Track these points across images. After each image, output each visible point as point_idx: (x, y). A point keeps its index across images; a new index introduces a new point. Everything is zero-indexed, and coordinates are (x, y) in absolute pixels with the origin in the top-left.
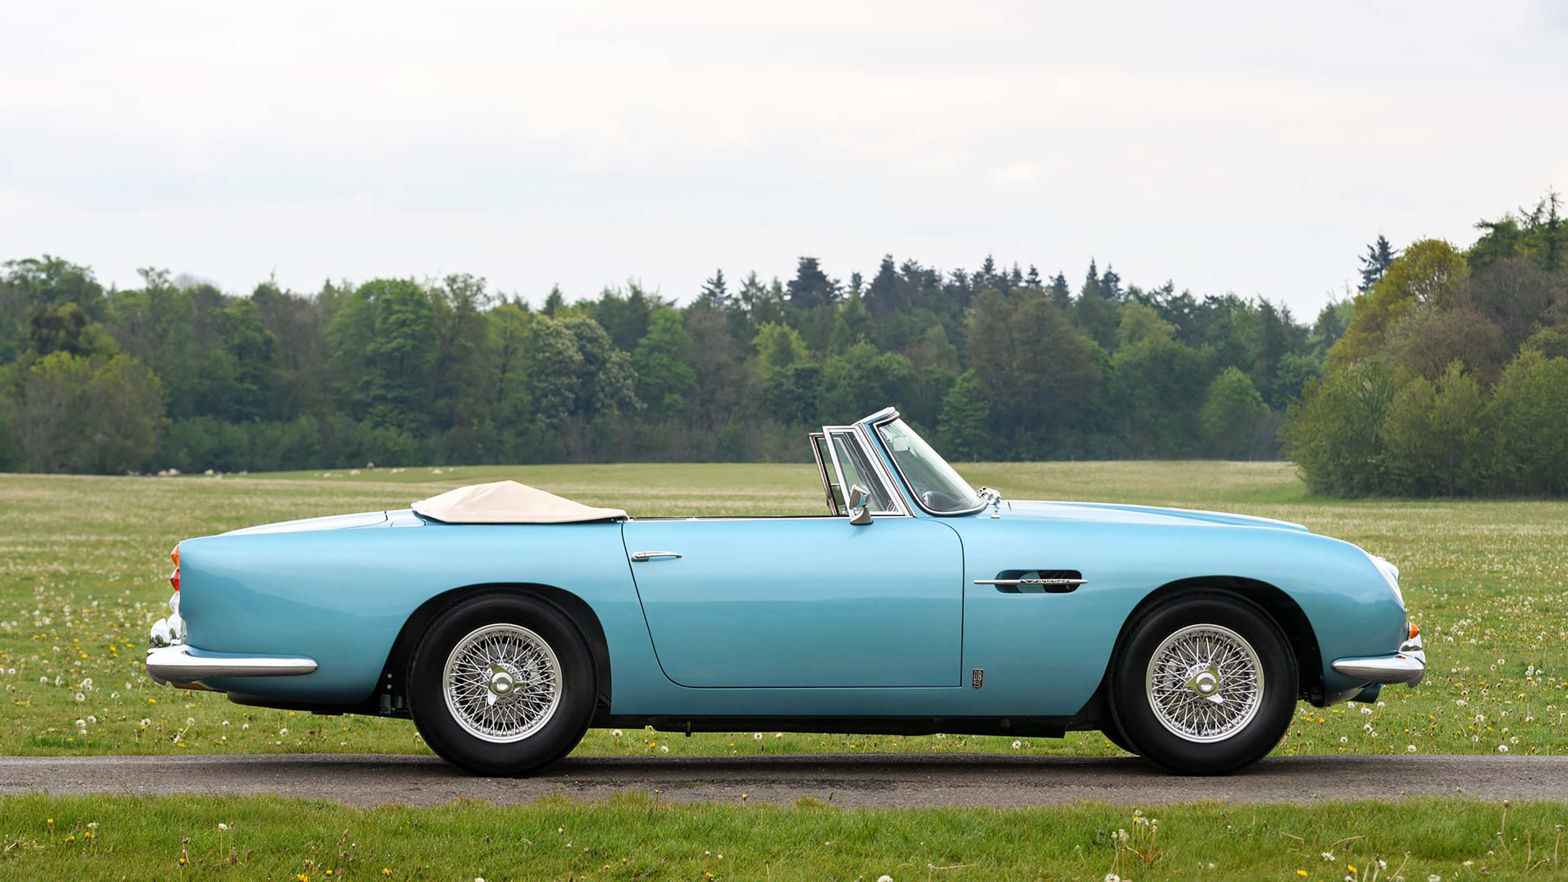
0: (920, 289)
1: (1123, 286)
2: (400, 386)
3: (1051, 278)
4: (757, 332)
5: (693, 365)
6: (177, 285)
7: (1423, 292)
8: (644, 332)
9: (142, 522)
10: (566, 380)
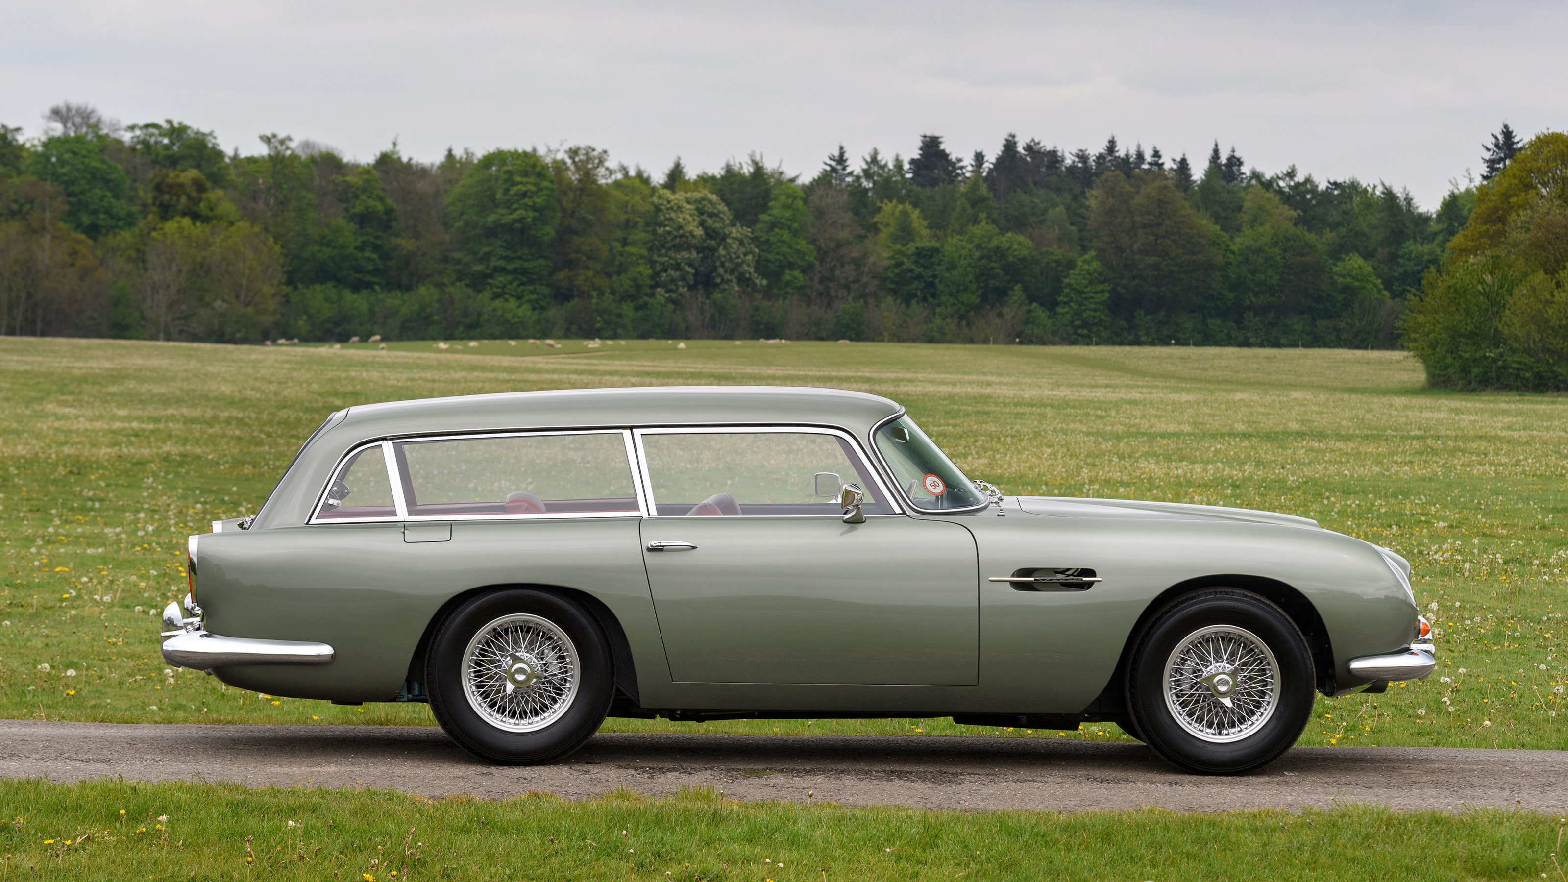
0: (1043, 169)
1: (1246, 170)
2: (520, 258)
3: (1174, 160)
4: (879, 209)
5: (813, 242)
6: (299, 152)
7: (1545, 185)
8: (765, 208)
9: (258, 396)
10: (686, 255)
